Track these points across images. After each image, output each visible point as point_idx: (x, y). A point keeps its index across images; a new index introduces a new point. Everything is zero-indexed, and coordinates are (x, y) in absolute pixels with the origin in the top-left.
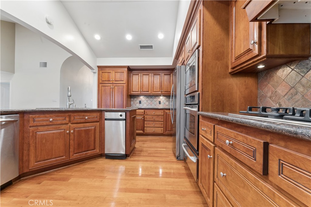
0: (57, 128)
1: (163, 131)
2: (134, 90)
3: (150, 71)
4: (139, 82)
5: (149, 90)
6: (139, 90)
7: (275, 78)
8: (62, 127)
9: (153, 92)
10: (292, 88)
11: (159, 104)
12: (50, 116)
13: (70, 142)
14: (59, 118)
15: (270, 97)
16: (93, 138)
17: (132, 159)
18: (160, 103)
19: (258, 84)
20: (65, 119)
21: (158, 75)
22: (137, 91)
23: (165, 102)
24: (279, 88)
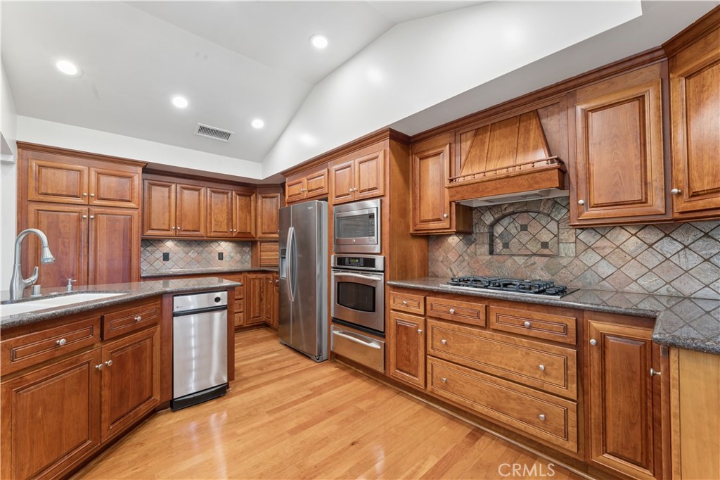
0: (71, 364)
1: (242, 319)
2: (154, 226)
3: (202, 183)
4: (170, 206)
5: (199, 227)
6: (169, 225)
7: (446, 244)
8: (85, 357)
9: (211, 232)
10: (461, 255)
11: (219, 259)
12: (57, 332)
13: (103, 393)
14: (77, 332)
15: (442, 262)
16: (148, 369)
17: (238, 389)
18: (221, 256)
19: (428, 246)
20: (91, 332)
21: (223, 193)
22: (167, 228)
23: (232, 255)
24: (450, 253)
